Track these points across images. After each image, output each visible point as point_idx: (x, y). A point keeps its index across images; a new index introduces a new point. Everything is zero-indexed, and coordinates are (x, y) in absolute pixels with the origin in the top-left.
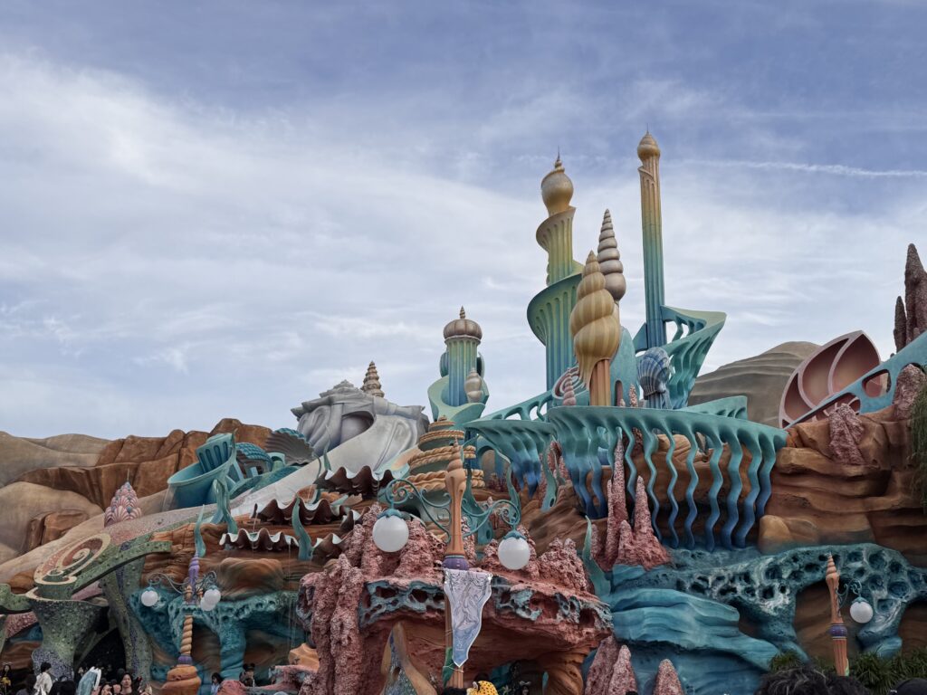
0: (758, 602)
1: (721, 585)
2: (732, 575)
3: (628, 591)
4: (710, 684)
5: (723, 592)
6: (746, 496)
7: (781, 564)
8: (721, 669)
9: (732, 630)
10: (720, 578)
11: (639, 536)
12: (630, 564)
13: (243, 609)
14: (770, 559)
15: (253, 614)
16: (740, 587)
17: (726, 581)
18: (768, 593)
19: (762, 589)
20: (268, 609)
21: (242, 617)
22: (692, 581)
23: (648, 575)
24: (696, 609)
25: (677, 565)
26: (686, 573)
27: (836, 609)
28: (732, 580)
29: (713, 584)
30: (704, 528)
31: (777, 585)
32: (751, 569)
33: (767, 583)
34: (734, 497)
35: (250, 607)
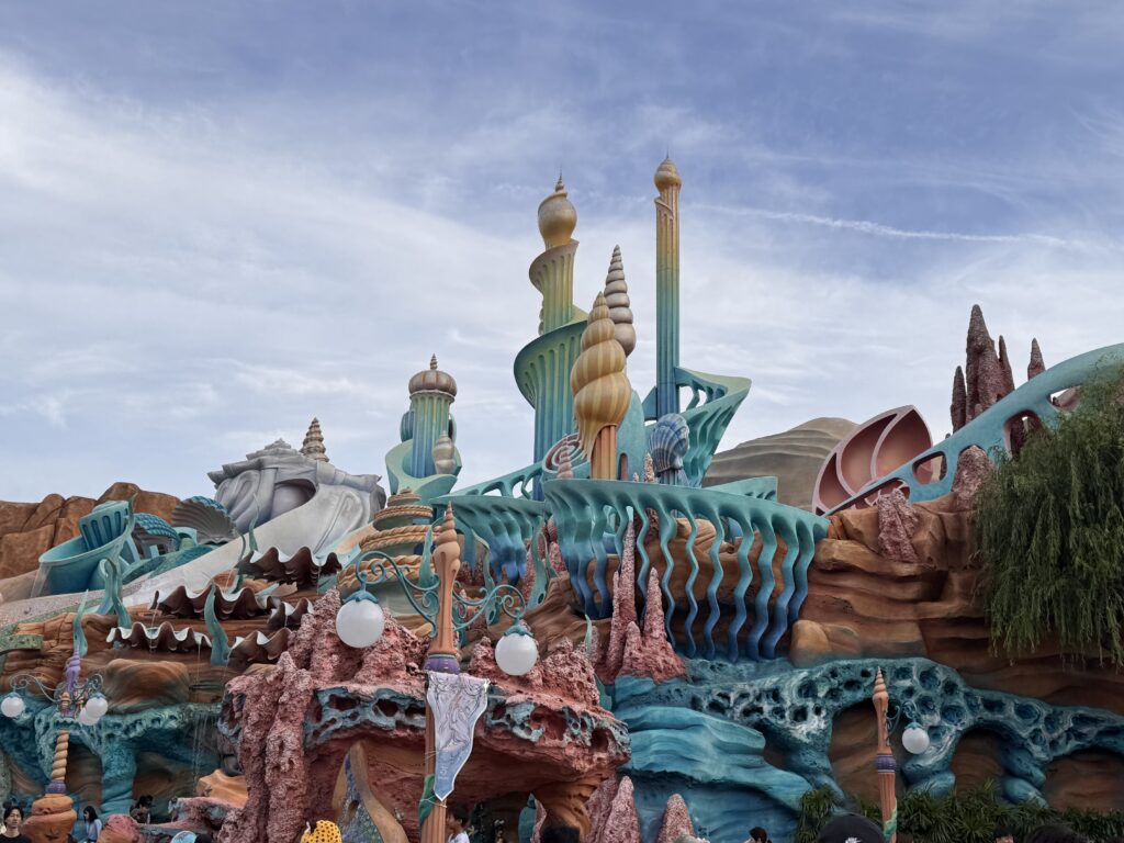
0: (788, 725)
1: (744, 704)
2: (758, 692)
3: (634, 709)
4: (727, 826)
5: (746, 713)
6: (778, 596)
7: (817, 680)
8: (735, 806)
9: (756, 760)
10: (744, 696)
11: (649, 642)
12: (637, 676)
13: (134, 725)
14: (805, 673)
15: (148, 731)
16: (767, 706)
17: (751, 698)
18: (800, 715)
19: (793, 710)
20: (167, 726)
21: (132, 735)
22: (711, 698)
23: (659, 690)
24: (715, 733)
25: (693, 678)
26: (704, 688)
27: (884, 735)
28: (758, 698)
29: (735, 703)
30: (727, 634)
31: (811, 704)
32: (781, 685)
33: (799, 703)
34: (764, 597)
35: (143, 722)
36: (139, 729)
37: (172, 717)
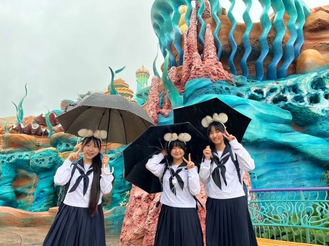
0: (307, 105)
1: (273, 95)
2: (283, 87)
4: (268, 173)
5: (275, 101)
6: (287, 41)
7: (324, 77)
8: (278, 160)
10: (272, 90)
13: (11, 157)
14: (315, 74)
16: (290, 96)
17: (278, 91)
18: (315, 100)
19: (309, 96)
20: (25, 159)
21: (10, 161)
22: (250, 94)
23: (214, 85)
25: (236, 83)
26: (244, 88)
28: (283, 91)
29: (267, 95)
31: (321, 93)
32: (298, 82)
33: (313, 92)
35: (15, 157)
36: (13, 159)
37: (27, 155)
